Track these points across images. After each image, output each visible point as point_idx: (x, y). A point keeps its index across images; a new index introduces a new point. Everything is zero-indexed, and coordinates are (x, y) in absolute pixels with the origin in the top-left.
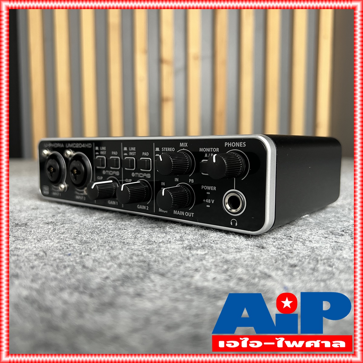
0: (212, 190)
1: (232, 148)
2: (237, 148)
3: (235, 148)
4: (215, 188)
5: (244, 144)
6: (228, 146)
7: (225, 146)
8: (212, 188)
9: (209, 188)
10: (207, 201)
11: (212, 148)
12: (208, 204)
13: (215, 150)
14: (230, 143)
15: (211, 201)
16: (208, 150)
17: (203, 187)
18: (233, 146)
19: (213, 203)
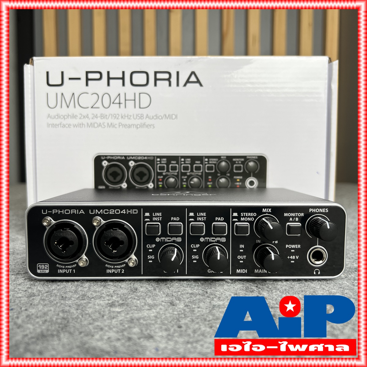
0: (296, 247)
1: (316, 213)
2: (321, 213)
3: (319, 213)
4: (299, 246)
5: (326, 210)
6: (313, 212)
7: (310, 212)
8: (296, 246)
9: (293, 246)
10: (291, 257)
11: (297, 214)
12: (293, 260)
13: (300, 215)
14: (314, 209)
15: (295, 257)
16: (293, 215)
17: (287, 246)
18: (317, 211)
19: (297, 258)
